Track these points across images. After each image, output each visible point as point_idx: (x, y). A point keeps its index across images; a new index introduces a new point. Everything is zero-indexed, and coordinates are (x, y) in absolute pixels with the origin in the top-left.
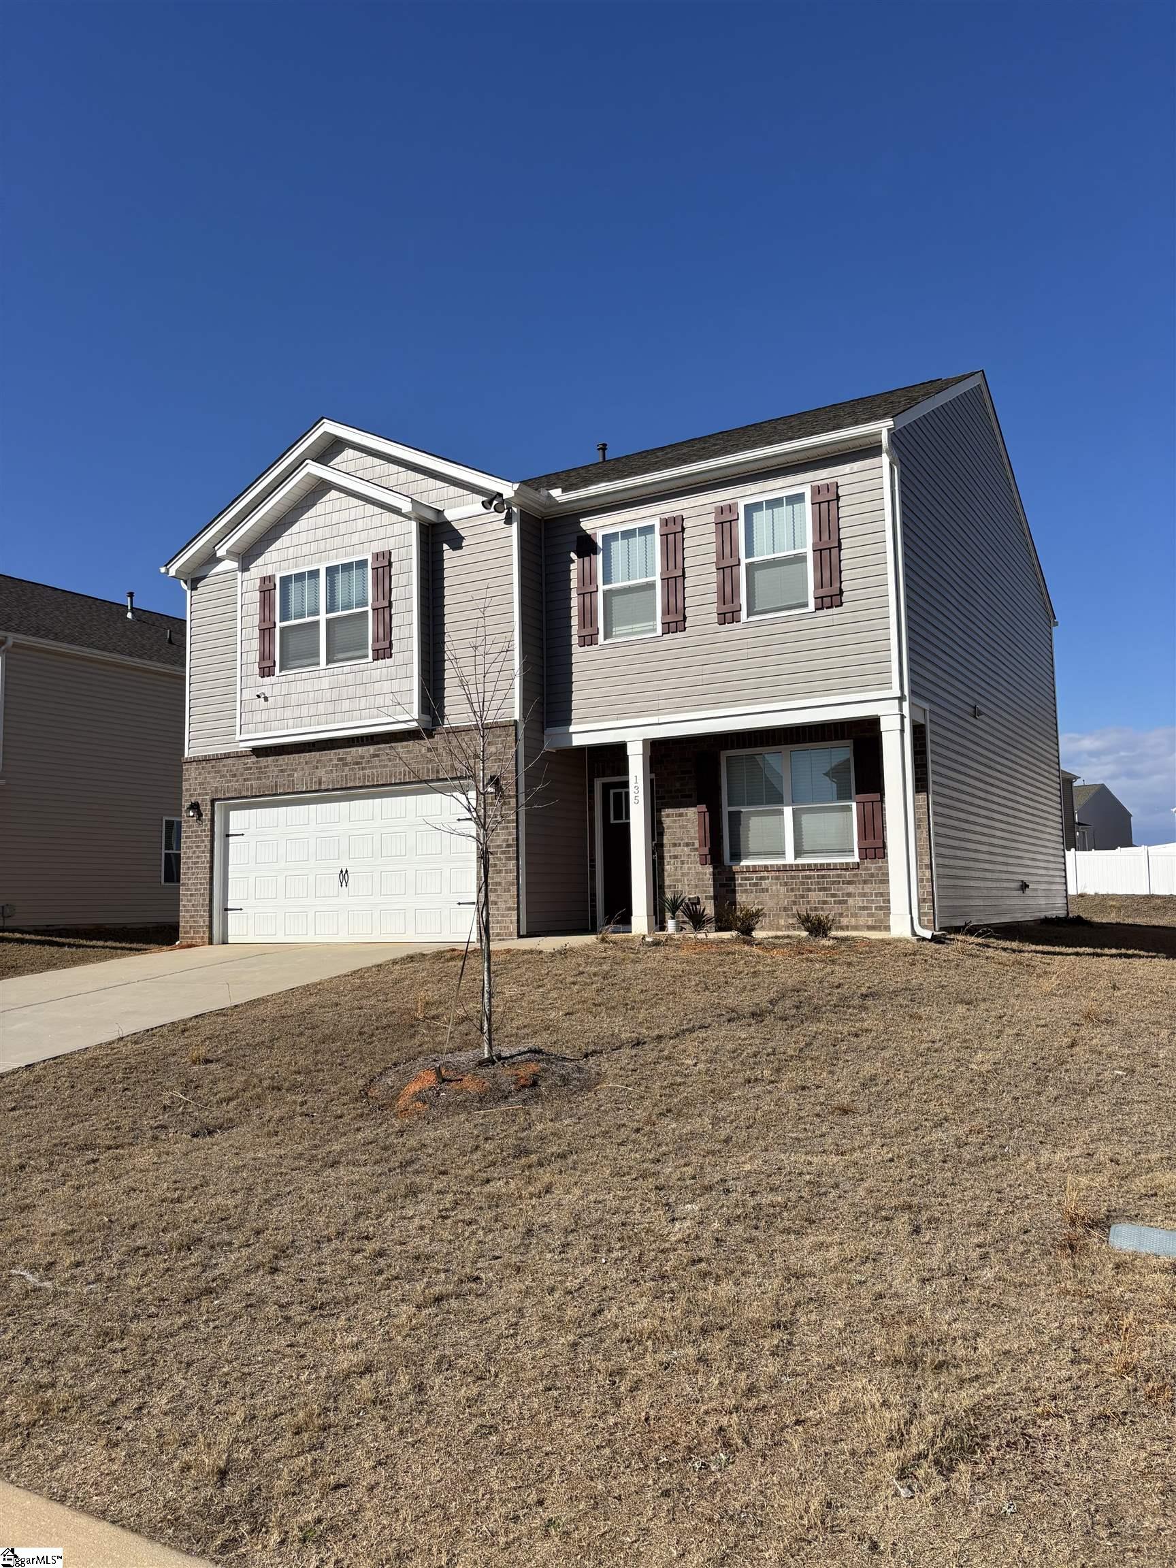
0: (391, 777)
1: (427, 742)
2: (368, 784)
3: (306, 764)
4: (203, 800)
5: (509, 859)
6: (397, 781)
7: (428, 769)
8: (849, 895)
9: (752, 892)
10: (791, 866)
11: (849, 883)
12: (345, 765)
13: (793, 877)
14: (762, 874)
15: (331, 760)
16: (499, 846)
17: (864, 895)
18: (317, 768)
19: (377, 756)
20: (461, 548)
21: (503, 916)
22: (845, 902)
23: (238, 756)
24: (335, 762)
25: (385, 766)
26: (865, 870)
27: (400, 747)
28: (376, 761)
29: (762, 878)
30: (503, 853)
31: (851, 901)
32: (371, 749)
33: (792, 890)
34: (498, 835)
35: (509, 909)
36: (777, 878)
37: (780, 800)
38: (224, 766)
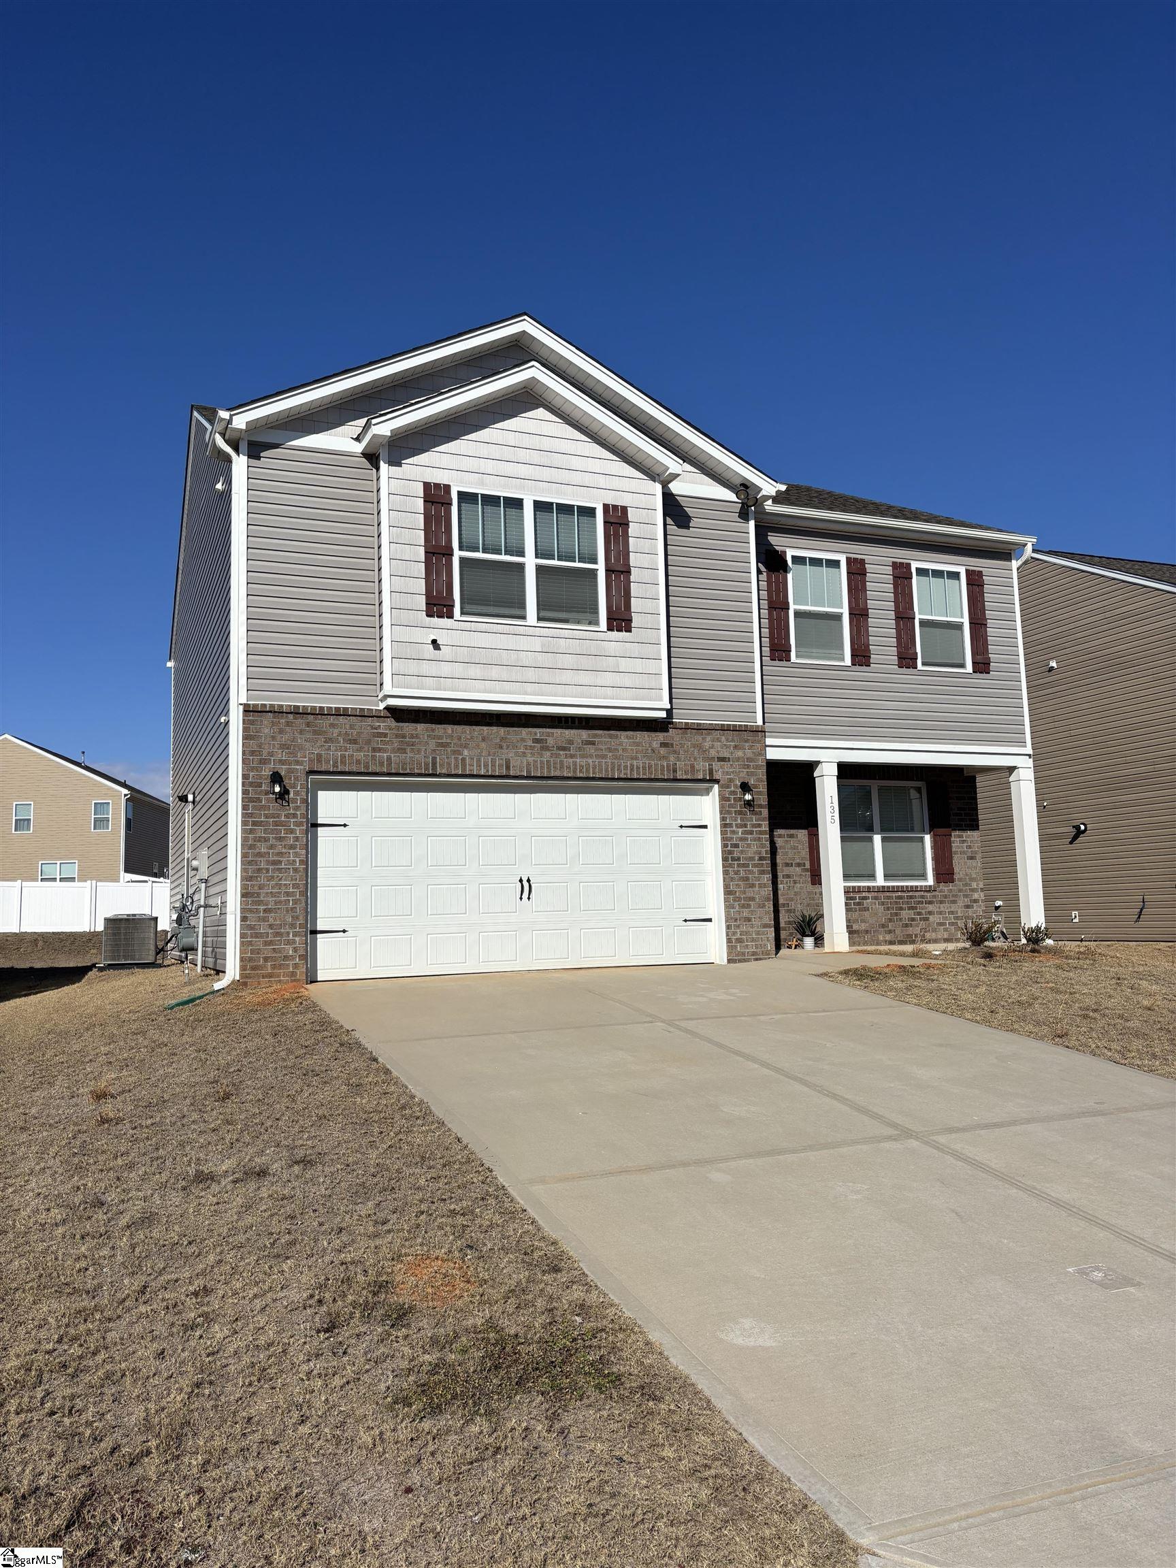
0: (613, 769)
1: (661, 736)
2: (581, 775)
3: (483, 740)
4: (290, 771)
5: (762, 872)
6: (622, 776)
7: (663, 766)
8: (930, 913)
9: (856, 911)
10: (883, 887)
11: (930, 903)
12: (547, 749)
13: (889, 898)
14: (864, 894)
15: (523, 740)
16: (752, 859)
17: (941, 913)
18: (501, 747)
19: (593, 743)
20: (688, 527)
21: (758, 933)
22: (927, 919)
23: (363, 715)
24: (530, 743)
25: (604, 757)
26: (940, 892)
27: (624, 737)
28: (590, 749)
29: (865, 898)
30: (755, 866)
31: (931, 918)
32: (584, 734)
33: (888, 909)
34: (749, 846)
35: (765, 926)
36: (876, 898)
37: (870, 829)
38: (332, 725)
